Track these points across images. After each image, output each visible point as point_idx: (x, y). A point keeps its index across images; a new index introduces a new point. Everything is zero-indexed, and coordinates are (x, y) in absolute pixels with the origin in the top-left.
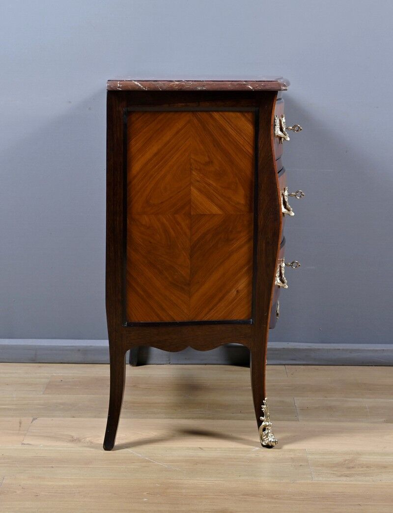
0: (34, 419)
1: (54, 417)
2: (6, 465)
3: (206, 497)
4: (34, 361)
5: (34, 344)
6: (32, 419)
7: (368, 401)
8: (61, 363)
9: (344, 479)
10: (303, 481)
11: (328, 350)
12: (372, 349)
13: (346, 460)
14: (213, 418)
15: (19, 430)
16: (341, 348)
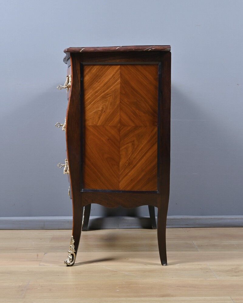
0: (45, 254)
1: (57, 252)
2: (30, 275)
3: (155, 288)
4: (43, 229)
5: (43, 219)
6: (44, 253)
7: (234, 242)
8: (58, 229)
9: (235, 277)
10: (211, 279)
11: (206, 219)
12: (230, 218)
13: (232, 269)
14: (149, 251)
15: (37, 259)
16: (213, 218)
